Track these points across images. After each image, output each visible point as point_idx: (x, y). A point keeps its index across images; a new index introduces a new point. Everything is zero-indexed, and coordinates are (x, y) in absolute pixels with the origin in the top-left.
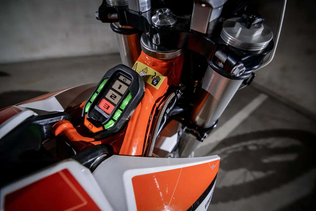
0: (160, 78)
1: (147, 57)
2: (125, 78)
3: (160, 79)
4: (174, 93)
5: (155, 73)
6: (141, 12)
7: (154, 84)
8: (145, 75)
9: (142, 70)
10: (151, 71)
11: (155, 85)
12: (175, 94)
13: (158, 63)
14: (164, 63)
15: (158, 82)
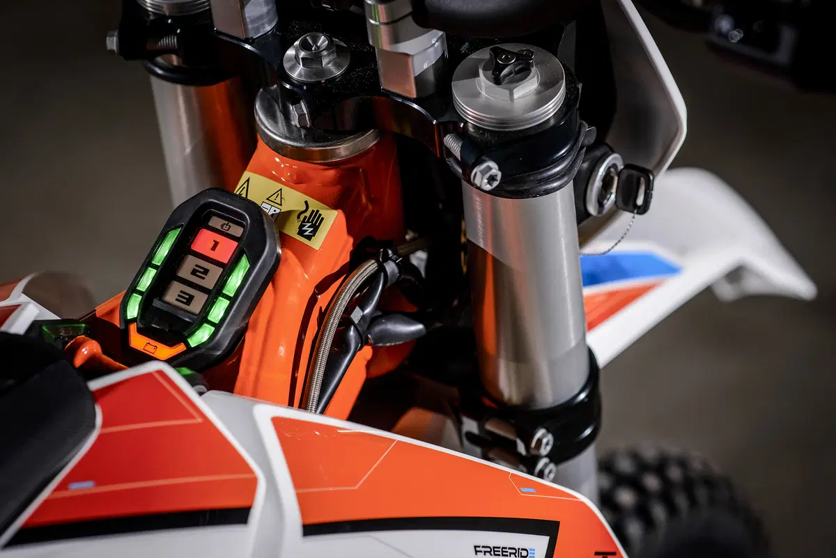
0: (320, 215)
1: (277, 160)
2: (226, 222)
3: (323, 219)
4: (373, 261)
5: (306, 202)
6: (252, 38)
7: (307, 233)
8: (278, 211)
9: (267, 199)
10: (294, 200)
11: (309, 238)
12: (376, 265)
13: (311, 174)
14: (331, 173)
15: (316, 228)
